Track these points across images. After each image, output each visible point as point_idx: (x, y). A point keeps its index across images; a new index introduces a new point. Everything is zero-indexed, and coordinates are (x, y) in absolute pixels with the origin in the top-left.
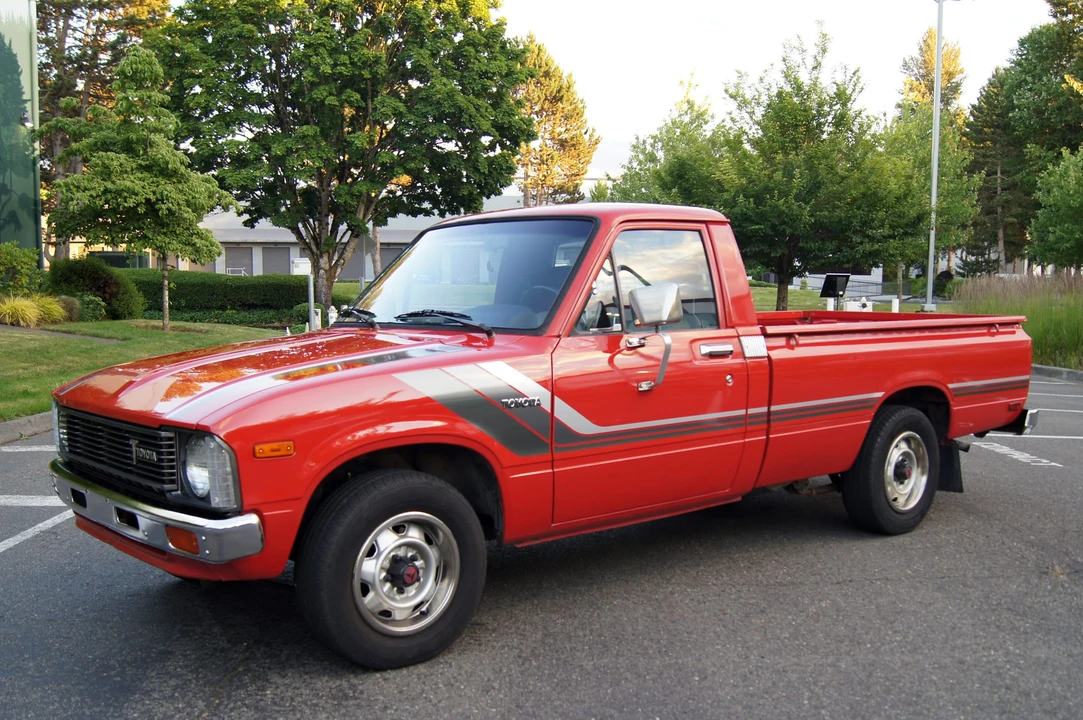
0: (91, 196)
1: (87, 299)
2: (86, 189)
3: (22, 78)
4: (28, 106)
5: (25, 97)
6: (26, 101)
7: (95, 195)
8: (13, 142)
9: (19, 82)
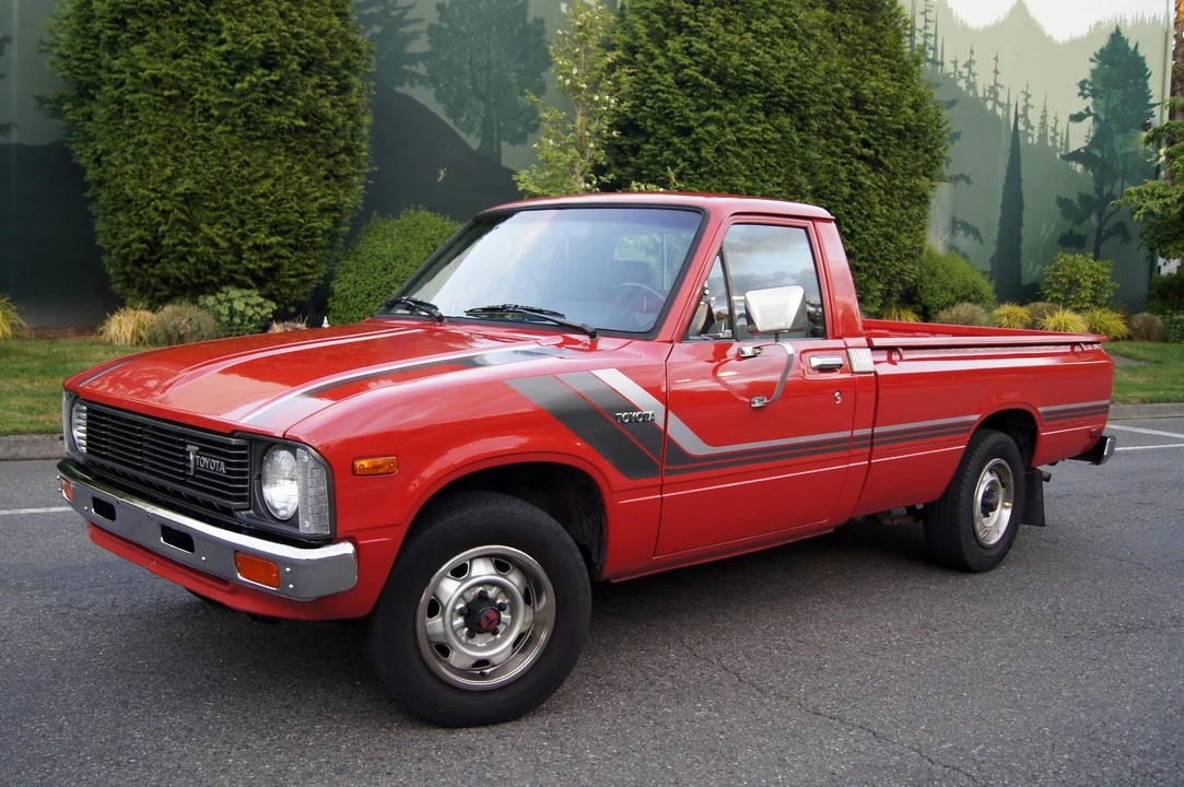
0: (1165, 204)
1: (1176, 318)
2: (1160, 196)
3: (1150, 81)
4: (1156, 110)
5: (1151, 101)
6: (1154, 105)
7: (1169, 202)
8: (1130, 149)
9: (1145, 86)
